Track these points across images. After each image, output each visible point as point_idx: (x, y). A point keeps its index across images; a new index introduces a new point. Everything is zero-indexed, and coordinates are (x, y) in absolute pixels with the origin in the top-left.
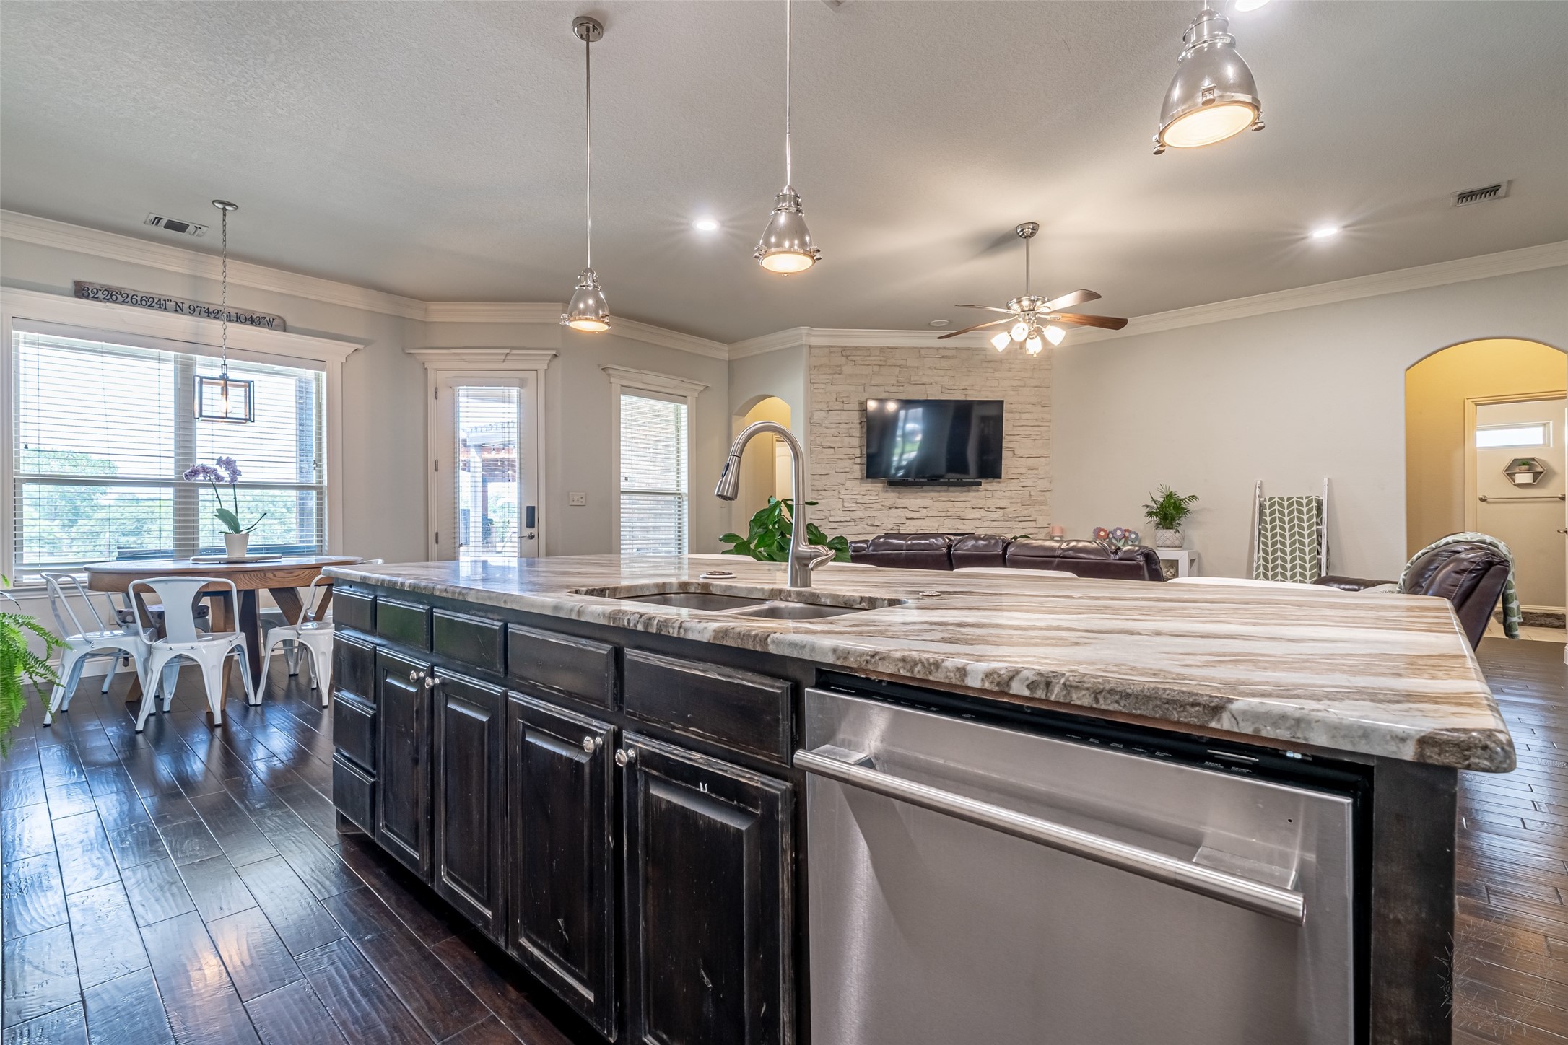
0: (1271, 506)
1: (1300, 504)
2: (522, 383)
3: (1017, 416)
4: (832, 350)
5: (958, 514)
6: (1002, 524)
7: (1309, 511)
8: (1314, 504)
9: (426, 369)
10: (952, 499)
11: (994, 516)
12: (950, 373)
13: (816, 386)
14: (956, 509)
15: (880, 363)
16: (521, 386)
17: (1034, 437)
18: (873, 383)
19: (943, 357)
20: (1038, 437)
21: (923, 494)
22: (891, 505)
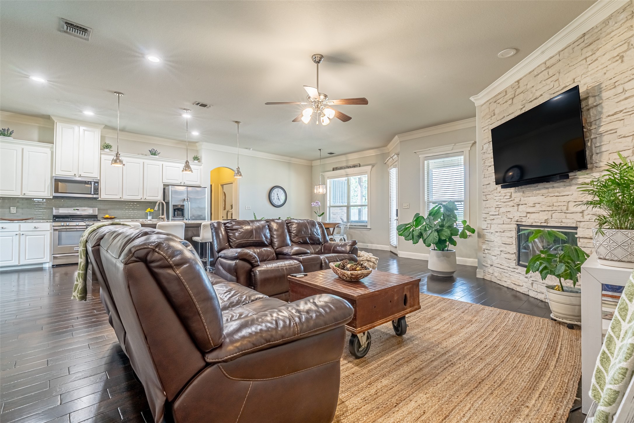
5: (562, 208)
14: (560, 204)
19: (549, 67)
21: (538, 192)
22: (518, 202)
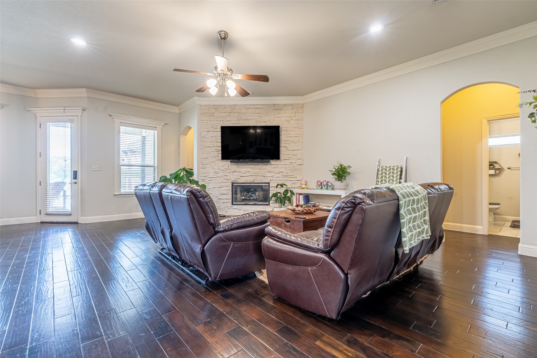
0: (382, 170)
1: (393, 169)
2: (72, 121)
3: (288, 133)
4: (210, 106)
5: (262, 174)
6: (281, 179)
7: (397, 172)
8: (399, 169)
9: (36, 116)
10: (260, 168)
11: (278, 175)
12: (259, 115)
13: (203, 121)
14: (261, 173)
15: (230, 111)
16: (72, 123)
17: (296, 142)
18: (227, 120)
19: (256, 108)
20: (297, 142)
21: (248, 166)
22: (234, 171)
